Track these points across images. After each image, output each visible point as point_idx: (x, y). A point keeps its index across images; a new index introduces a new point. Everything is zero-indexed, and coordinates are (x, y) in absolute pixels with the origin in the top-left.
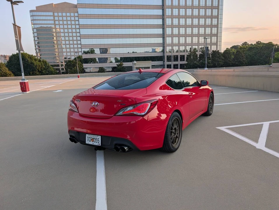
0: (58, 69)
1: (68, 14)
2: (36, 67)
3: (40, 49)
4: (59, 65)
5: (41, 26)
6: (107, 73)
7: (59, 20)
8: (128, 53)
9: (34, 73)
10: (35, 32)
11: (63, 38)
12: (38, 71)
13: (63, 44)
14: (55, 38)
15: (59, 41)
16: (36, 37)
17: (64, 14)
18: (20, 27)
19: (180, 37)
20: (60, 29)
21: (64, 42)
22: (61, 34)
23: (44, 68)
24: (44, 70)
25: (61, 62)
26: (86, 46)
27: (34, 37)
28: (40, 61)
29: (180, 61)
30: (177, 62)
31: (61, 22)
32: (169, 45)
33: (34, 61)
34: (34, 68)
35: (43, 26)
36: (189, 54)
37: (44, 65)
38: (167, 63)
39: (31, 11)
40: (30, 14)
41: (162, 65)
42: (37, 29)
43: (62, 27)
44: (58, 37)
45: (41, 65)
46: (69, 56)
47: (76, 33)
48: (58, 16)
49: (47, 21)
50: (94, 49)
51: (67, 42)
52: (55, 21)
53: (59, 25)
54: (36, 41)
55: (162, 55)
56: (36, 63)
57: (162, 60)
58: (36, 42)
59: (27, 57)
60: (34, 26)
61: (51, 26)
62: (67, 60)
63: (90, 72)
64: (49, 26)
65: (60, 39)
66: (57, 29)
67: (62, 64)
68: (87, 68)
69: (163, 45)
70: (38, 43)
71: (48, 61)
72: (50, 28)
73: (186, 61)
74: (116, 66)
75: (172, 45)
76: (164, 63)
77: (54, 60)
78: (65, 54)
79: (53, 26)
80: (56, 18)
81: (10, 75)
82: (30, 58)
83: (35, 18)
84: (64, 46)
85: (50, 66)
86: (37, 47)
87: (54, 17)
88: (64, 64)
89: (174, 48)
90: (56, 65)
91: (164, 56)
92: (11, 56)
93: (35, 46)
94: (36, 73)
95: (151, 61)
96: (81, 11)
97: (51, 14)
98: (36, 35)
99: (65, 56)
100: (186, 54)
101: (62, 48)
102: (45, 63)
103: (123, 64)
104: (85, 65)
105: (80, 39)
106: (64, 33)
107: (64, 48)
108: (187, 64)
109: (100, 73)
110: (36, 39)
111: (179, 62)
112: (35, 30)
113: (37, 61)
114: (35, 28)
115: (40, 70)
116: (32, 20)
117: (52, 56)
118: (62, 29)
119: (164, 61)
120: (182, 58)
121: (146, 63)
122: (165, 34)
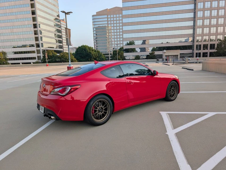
0: (108, 56)
1: (118, 16)
2: (92, 55)
3: (97, 42)
4: (109, 54)
5: (99, 25)
6: (142, 60)
7: (111, 21)
8: (162, 43)
9: (91, 60)
10: (95, 31)
11: (113, 34)
12: (94, 58)
13: (113, 38)
14: (107, 34)
15: (110, 36)
16: (95, 34)
17: (115, 16)
18: (70, 30)
19: (211, 28)
20: (111, 27)
21: (113, 37)
22: (112, 30)
23: (98, 56)
24: (98, 57)
25: (110, 52)
26: (126, 39)
27: (94, 34)
28: (95, 51)
29: (210, 49)
30: (207, 50)
31: (112, 22)
32: (199, 35)
33: (91, 51)
34: (91, 56)
35: (100, 25)
36: (219, 43)
37: (98, 54)
38: (196, 51)
39: (93, 16)
40: (92, 18)
41: (191, 53)
42: (96, 28)
43: (112, 25)
44: (110, 33)
45: (96, 54)
46: (116, 47)
47: (120, 29)
48: (111, 18)
49: (103, 22)
50: (134, 41)
51: (116, 37)
52: (108, 21)
53: (111, 24)
54: (95, 36)
55: (192, 44)
56: (93, 53)
57: (192, 49)
58: (95, 38)
59: (87, 49)
60: (94, 26)
61: (105, 25)
62: (115, 50)
63: (130, 59)
64: (104, 25)
65: (111, 35)
66: (109, 27)
67: (111, 53)
68: (126, 56)
69: (194, 35)
70: (96, 38)
71: (101, 51)
72: (105, 27)
73: (216, 49)
74: (149, 54)
75: (203, 35)
76: (193, 52)
77: (106, 50)
78: (113, 46)
79: (107, 25)
80: (109, 19)
81: (75, 61)
82: (89, 49)
83: (95, 20)
84: (113, 40)
85: (103, 55)
86: (95, 41)
87: (108, 18)
88: (112, 53)
89: (204, 37)
90: (107, 54)
91: (193, 45)
92: (78, 48)
93: (94, 41)
94: (92, 60)
95: (179, 49)
96: (125, 13)
97: (106, 16)
98: (95, 32)
99: (113, 47)
100: (216, 43)
101: (112, 41)
102: (99, 52)
103: (155, 53)
104: (125, 54)
105: (122, 34)
106: (114, 29)
107: (113, 41)
108: (216, 52)
109: (135, 60)
110: (95, 35)
111: (209, 51)
112: (95, 29)
113: (93, 51)
114: (94, 28)
115: (95, 58)
116: (93, 22)
117: (104, 47)
118: (113, 27)
119: (193, 50)
120: (212, 46)
121: (175, 52)
122: (196, 25)
